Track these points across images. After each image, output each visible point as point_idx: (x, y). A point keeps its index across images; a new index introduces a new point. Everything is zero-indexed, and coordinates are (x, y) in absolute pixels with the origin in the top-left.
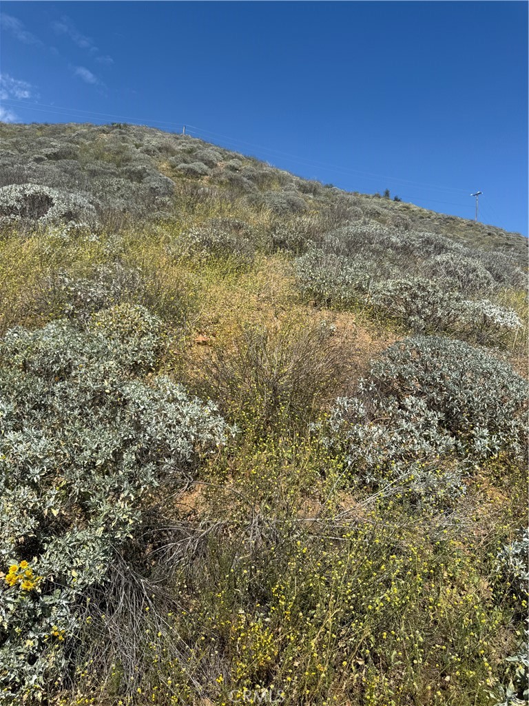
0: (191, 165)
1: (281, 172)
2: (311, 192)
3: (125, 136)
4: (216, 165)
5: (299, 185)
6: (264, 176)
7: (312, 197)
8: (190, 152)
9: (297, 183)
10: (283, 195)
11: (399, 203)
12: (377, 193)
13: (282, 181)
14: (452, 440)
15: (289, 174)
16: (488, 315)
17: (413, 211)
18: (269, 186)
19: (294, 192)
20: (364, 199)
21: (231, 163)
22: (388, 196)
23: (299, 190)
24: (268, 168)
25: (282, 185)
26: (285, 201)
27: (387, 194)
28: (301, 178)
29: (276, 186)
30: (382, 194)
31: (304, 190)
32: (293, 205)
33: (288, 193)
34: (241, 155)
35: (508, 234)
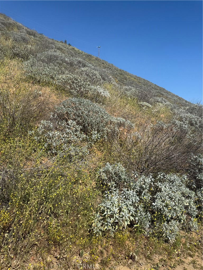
1: (18, 24)
2: (32, 35)
5: (27, 31)
6: (10, 24)
7: (33, 37)
9: (26, 30)
10: (19, 34)
11: (70, 46)
12: (61, 41)
13: (19, 28)
14: (85, 136)
15: (22, 25)
16: (99, 91)
17: (76, 50)
18: (12, 29)
19: (24, 34)
20: (56, 42)
22: (66, 43)
23: (27, 33)
24: (11, 21)
25: (19, 29)
26: (20, 37)
27: (66, 42)
28: (28, 28)
29: (15, 30)
30: (64, 42)
31: (29, 34)
32: (24, 39)
33: (21, 33)
35: (109, 64)
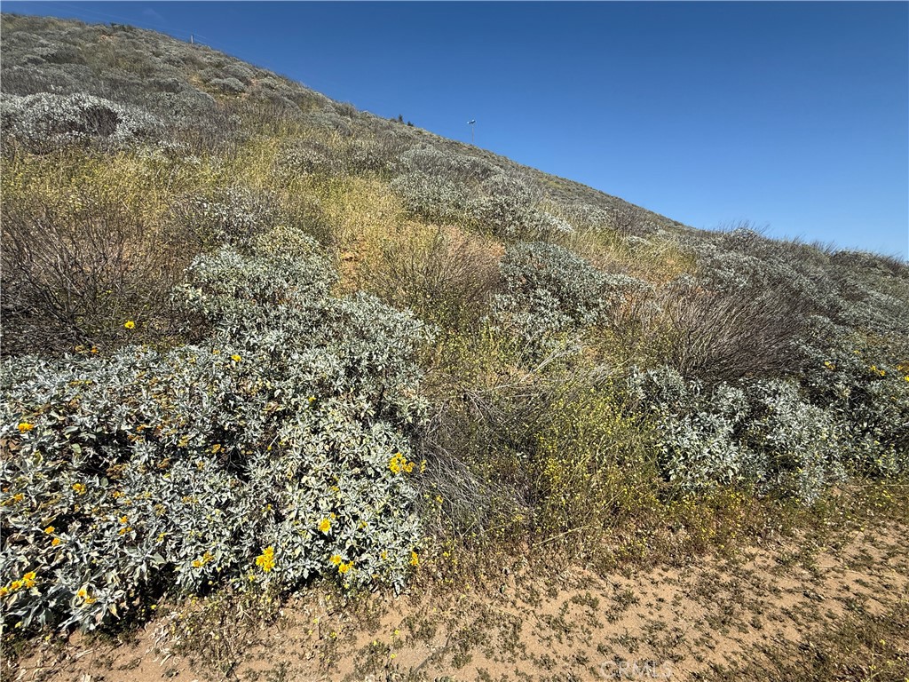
0: (225, 81)
1: (316, 93)
2: (347, 114)
3: (134, 40)
4: (251, 82)
5: (336, 107)
6: (302, 96)
8: (219, 65)
9: (333, 105)
13: (320, 103)
15: (323, 96)
18: (309, 107)
19: (334, 114)
21: (266, 80)
23: (337, 112)
24: (303, 89)
25: (321, 106)
29: (316, 107)
31: (341, 112)
33: (328, 114)
34: (273, 73)
